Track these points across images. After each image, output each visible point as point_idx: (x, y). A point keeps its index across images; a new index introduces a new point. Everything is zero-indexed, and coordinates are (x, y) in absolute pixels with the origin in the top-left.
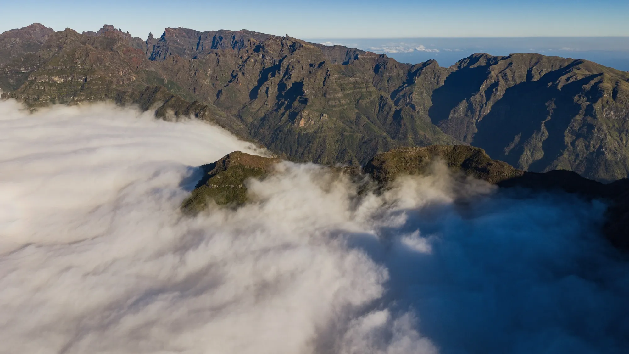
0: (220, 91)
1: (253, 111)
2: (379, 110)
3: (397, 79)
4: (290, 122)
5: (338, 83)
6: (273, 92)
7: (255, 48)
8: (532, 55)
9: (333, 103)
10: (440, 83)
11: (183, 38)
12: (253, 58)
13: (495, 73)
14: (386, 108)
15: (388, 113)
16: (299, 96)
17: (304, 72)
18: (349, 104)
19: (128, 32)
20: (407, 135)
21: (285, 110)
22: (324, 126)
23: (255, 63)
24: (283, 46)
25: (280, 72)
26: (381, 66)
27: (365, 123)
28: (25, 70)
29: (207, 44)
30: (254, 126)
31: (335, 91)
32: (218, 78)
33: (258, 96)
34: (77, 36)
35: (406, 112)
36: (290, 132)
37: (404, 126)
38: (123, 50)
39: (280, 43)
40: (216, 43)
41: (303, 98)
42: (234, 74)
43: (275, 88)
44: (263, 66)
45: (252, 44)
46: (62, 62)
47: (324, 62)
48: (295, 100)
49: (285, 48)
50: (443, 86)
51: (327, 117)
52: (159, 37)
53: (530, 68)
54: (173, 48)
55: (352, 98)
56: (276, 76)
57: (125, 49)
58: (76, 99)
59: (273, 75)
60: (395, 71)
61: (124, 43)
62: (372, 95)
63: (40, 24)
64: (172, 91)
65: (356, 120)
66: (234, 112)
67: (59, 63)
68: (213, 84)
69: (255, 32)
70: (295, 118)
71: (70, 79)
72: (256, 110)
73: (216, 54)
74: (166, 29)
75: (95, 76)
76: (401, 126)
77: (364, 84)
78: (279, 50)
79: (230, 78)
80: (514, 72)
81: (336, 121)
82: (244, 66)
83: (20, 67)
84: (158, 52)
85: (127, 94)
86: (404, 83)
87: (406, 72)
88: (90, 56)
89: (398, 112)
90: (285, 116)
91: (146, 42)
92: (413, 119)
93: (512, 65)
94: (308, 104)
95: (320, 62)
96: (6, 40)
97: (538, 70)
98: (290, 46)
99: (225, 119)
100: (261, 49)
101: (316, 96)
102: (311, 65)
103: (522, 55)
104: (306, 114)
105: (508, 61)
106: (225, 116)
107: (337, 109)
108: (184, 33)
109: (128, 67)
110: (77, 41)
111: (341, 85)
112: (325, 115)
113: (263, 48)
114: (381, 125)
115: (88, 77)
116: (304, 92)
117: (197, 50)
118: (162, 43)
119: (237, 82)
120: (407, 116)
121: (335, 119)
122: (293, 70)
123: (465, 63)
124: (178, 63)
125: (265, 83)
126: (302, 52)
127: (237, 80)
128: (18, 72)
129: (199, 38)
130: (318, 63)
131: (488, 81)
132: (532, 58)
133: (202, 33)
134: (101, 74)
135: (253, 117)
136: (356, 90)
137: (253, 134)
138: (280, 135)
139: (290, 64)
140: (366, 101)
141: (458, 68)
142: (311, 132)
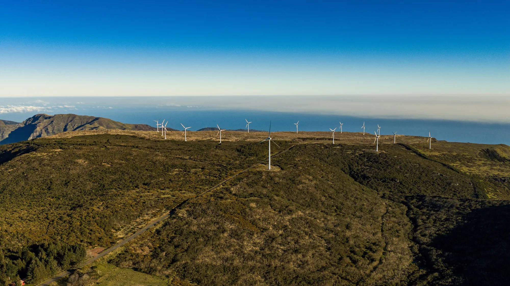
8: (70, 115)
10: (5, 137)
13: (40, 128)
50: (7, 138)
53: (67, 124)
80: (54, 127)
93: (53, 123)
97: (72, 125)
103: (62, 115)
105: (51, 119)
123: (30, 121)
131: (34, 134)
132: (69, 117)
141: (25, 125)
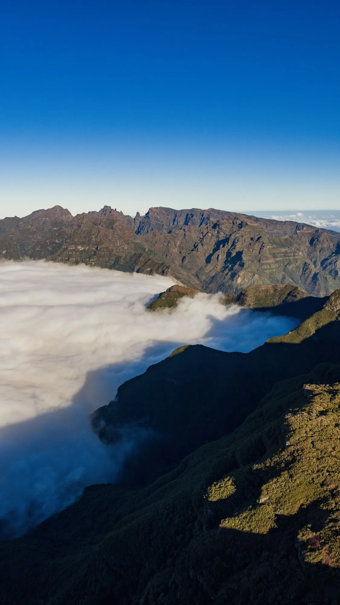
0: (184, 257)
1: (206, 271)
2: (302, 273)
3: (328, 250)
4: (231, 279)
5: (272, 252)
6: (222, 258)
7: (213, 225)
9: (265, 267)
11: (162, 215)
12: (210, 233)
14: (308, 271)
15: (308, 275)
16: (239, 261)
17: (246, 244)
18: (278, 268)
19: (121, 211)
20: (320, 292)
21: (228, 271)
22: (255, 283)
23: (212, 237)
24: (233, 224)
25: (229, 244)
26: (315, 239)
27: (288, 282)
28: (58, 241)
29: (181, 220)
30: (206, 282)
31: (267, 258)
32: (184, 248)
33: (211, 261)
34: (89, 218)
35: (322, 275)
36: (230, 286)
37: (319, 285)
38: (119, 228)
39: (232, 222)
40: (188, 219)
41: (242, 263)
42: (196, 245)
43: (224, 255)
44: (218, 239)
45: (211, 223)
46: (83, 237)
47: (261, 237)
48: (236, 264)
49: (235, 226)
51: (257, 276)
52: (144, 215)
54: (154, 224)
55: (282, 264)
56: (225, 246)
57: (121, 227)
58: (91, 260)
59: (224, 246)
60: (326, 244)
61: (120, 223)
62: (298, 261)
63: (60, 207)
64: (151, 256)
65: (282, 279)
66: (193, 272)
67: (82, 238)
68: (180, 252)
69: (220, 211)
70: (234, 277)
71: (87, 247)
72: (208, 271)
73: (184, 230)
74: (150, 209)
75: (103, 246)
76: (316, 285)
77: (292, 254)
78: (231, 227)
79: (193, 247)
81: (265, 279)
82: (203, 239)
83: (55, 239)
84: (143, 227)
85: (122, 257)
86: (333, 253)
87: (335, 245)
88: (101, 233)
89: (316, 275)
90: (228, 275)
91: (135, 219)
92: (326, 280)
94: (245, 267)
95: (259, 236)
96: (39, 219)
98: (239, 224)
99: (186, 277)
100: (217, 226)
101: (252, 261)
102: (252, 239)
104: (242, 274)
106: (186, 275)
107: (267, 272)
108: (164, 211)
109: (123, 240)
110: (90, 221)
111: (274, 254)
112: (256, 275)
113: (219, 225)
114: (302, 284)
115: (98, 247)
116: (242, 259)
117: (173, 224)
118: (146, 220)
119: (197, 251)
120: (322, 277)
121: (264, 278)
122: (238, 242)
124: (156, 236)
125: (217, 252)
126: (247, 228)
127: (197, 249)
128: (54, 243)
129: (175, 215)
130: (256, 238)
133: (178, 211)
134: (106, 245)
135: (206, 276)
136: (285, 258)
137: (205, 288)
138: (223, 288)
139: (236, 238)
140: (292, 266)
142: (245, 287)
